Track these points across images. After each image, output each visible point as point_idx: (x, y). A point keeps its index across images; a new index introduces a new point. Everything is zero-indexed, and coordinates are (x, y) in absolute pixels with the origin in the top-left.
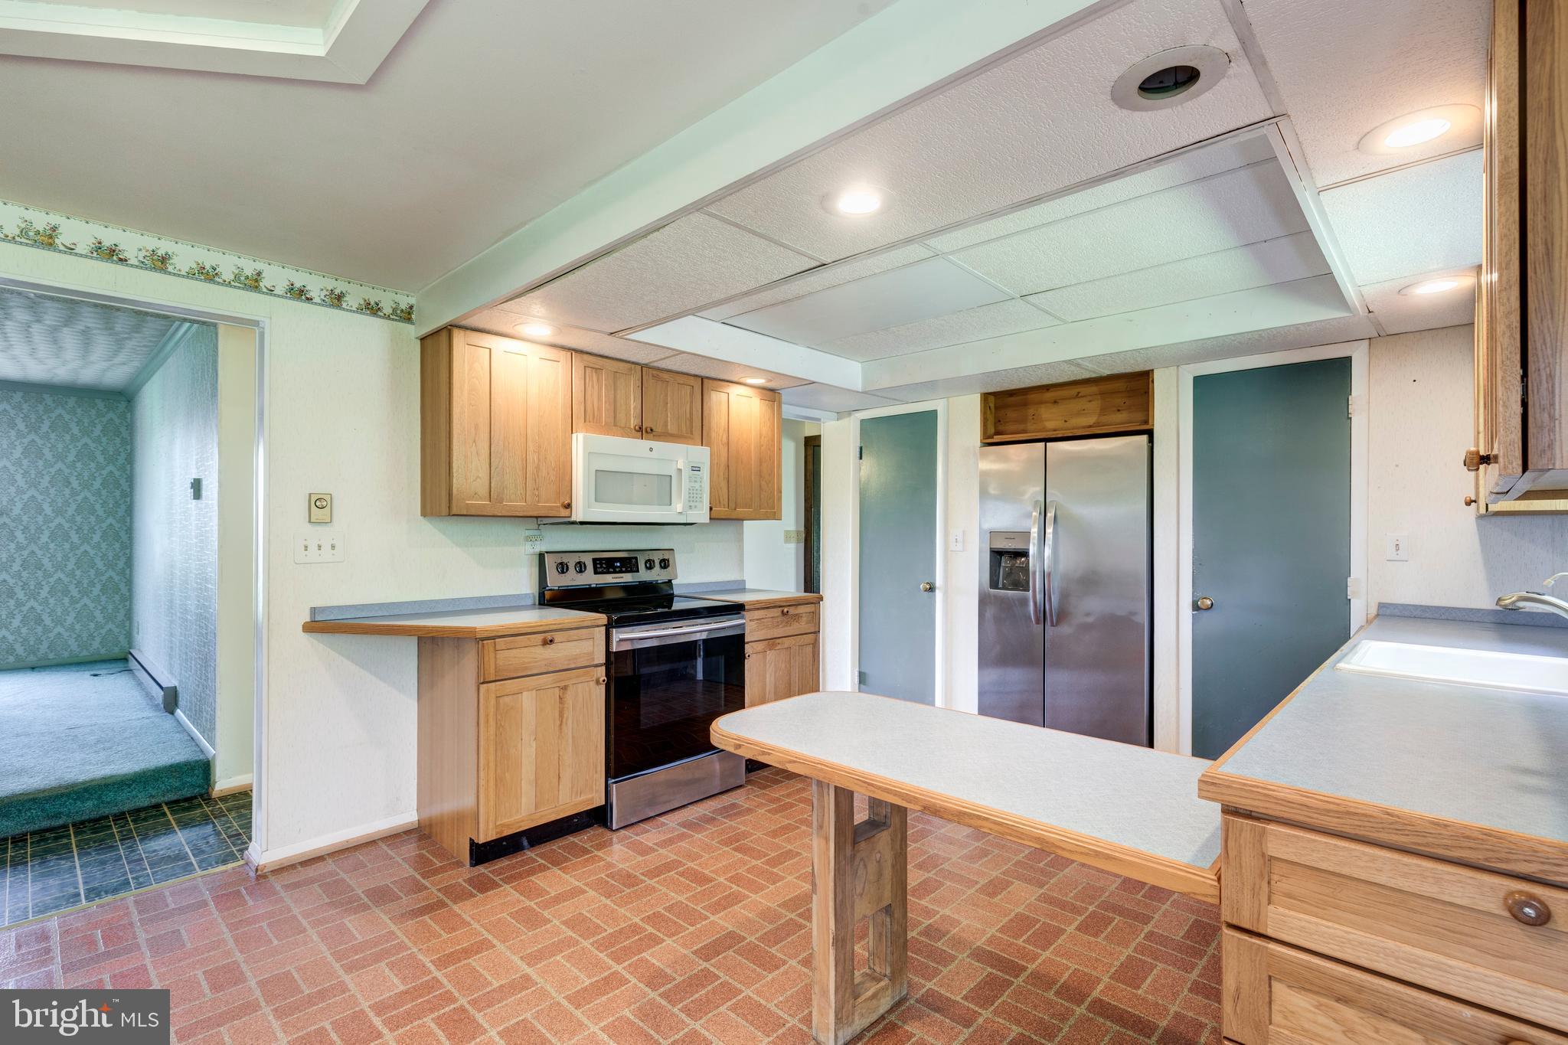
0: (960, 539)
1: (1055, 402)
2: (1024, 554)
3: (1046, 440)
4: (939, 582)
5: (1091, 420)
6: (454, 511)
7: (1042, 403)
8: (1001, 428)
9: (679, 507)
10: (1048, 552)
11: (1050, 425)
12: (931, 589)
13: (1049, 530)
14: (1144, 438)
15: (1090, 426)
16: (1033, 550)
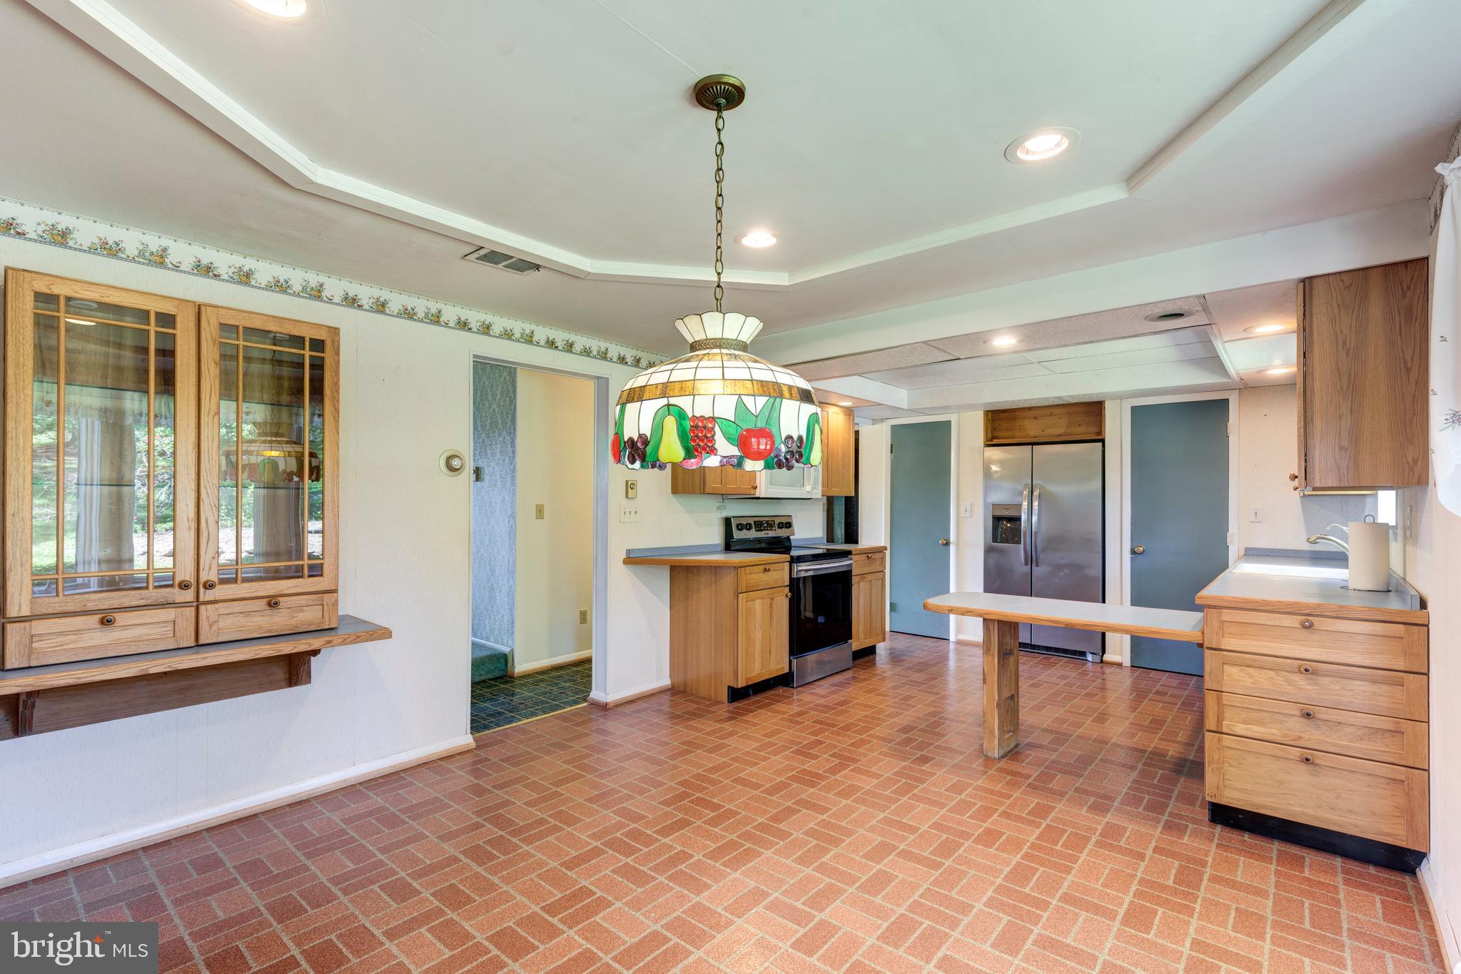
0: (968, 509)
1: (1035, 418)
2: (1018, 519)
3: (1033, 444)
4: (952, 538)
5: (1061, 431)
6: (707, 491)
7: (1025, 418)
8: (997, 434)
9: (808, 488)
10: (1035, 518)
11: (1032, 433)
12: (947, 544)
13: (1036, 504)
14: (1101, 444)
15: (1060, 435)
16: (1024, 517)
